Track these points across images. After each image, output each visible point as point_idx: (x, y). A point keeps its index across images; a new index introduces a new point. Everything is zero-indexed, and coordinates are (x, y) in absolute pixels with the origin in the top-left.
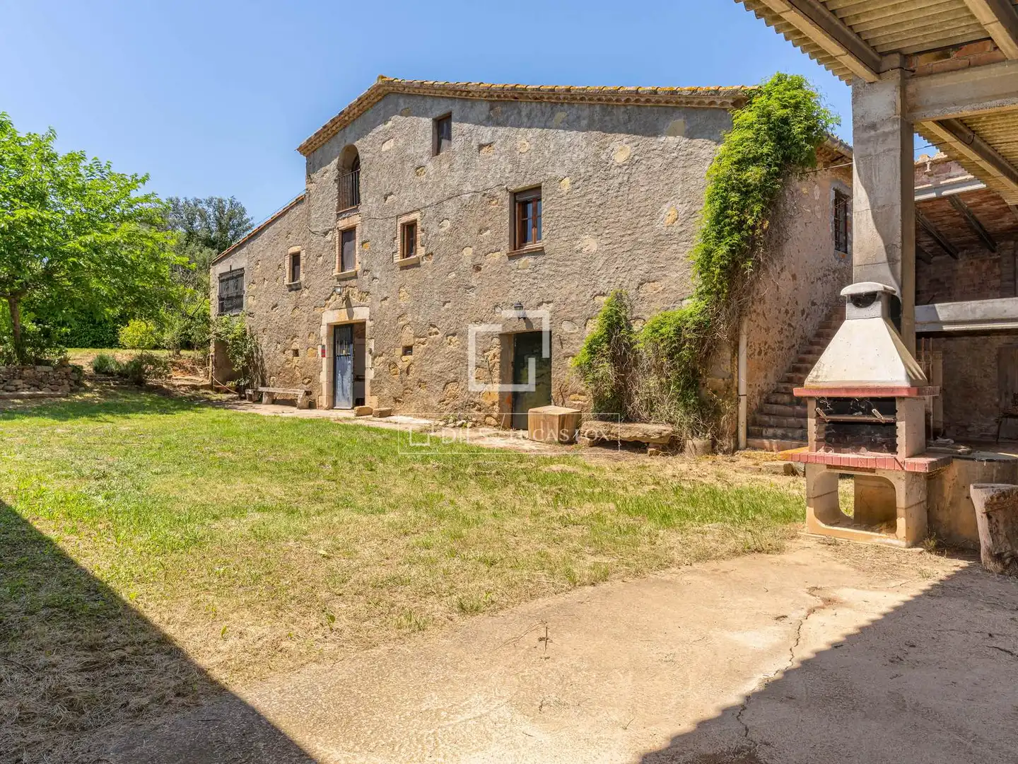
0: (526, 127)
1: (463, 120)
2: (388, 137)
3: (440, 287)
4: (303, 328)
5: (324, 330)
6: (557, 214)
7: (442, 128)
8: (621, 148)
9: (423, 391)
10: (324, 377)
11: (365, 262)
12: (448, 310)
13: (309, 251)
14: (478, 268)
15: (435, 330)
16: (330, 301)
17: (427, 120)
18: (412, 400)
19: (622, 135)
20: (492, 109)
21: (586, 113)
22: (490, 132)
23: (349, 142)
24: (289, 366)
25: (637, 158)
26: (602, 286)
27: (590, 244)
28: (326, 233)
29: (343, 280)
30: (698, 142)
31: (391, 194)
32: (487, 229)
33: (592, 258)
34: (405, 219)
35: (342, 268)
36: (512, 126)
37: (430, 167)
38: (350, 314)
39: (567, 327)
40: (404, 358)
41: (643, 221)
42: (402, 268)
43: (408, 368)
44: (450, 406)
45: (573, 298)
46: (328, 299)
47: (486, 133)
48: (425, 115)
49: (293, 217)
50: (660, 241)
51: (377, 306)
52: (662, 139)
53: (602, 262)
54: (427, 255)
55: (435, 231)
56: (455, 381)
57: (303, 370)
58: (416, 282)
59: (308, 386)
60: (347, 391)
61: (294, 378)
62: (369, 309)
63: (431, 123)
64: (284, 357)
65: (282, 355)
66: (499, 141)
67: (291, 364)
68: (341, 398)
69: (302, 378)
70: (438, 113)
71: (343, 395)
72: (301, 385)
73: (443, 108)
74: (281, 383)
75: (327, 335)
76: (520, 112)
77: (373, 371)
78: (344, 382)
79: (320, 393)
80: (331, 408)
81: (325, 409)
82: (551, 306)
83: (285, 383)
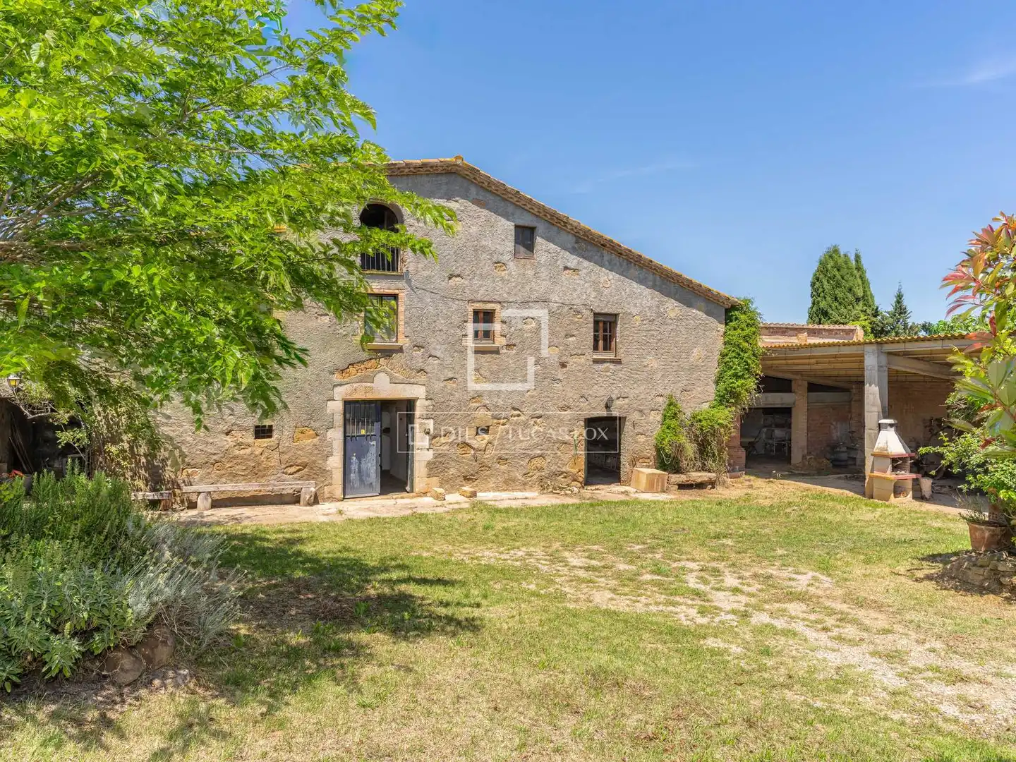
0: (607, 269)
1: (549, 239)
5: (336, 407)
6: (631, 338)
7: (525, 237)
8: (673, 308)
9: (504, 468)
10: (334, 463)
11: (416, 337)
12: (533, 397)
14: (563, 365)
15: (517, 412)
17: (508, 223)
18: (489, 476)
19: (673, 301)
20: (576, 242)
21: (651, 277)
22: (575, 261)
25: (681, 317)
26: (661, 391)
27: (652, 362)
30: (711, 319)
31: (458, 276)
32: (573, 336)
33: (654, 372)
34: (478, 306)
36: (595, 263)
37: (511, 265)
39: (636, 415)
41: (684, 355)
44: (535, 477)
45: (642, 396)
47: (573, 261)
48: (507, 216)
50: (693, 368)
51: (438, 386)
52: (694, 311)
53: (660, 375)
54: (507, 345)
55: (520, 326)
56: (540, 456)
57: (285, 457)
58: (495, 368)
59: (296, 475)
60: (368, 475)
61: (260, 468)
62: (424, 387)
63: (513, 228)
64: (230, 440)
65: (223, 436)
66: (584, 271)
67: (250, 449)
68: (357, 484)
69: (284, 466)
70: (521, 223)
71: (362, 481)
72: (279, 475)
73: (527, 220)
74: (221, 476)
75: (342, 412)
76: (602, 256)
77: (431, 452)
78: (363, 466)
79: (326, 483)
80: (344, 498)
81: (339, 501)
82: (627, 400)
83: (235, 475)
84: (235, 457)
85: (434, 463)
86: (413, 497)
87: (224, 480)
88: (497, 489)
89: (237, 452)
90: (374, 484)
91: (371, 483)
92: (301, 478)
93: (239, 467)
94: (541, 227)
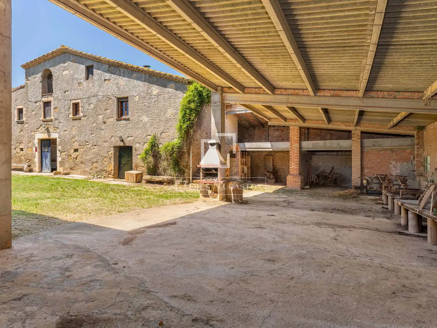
0: (122, 76)
1: (98, 69)
2: (65, 69)
3: (89, 128)
4: (25, 140)
5: (36, 141)
6: (134, 108)
7: (89, 70)
8: (155, 90)
9: (83, 166)
10: (37, 160)
11: (56, 116)
12: (93, 137)
13: (27, 108)
14: (105, 123)
15: (88, 143)
16: (39, 129)
17: (83, 66)
18: (79, 169)
19: (155, 86)
20: (109, 67)
21: (144, 76)
22: (109, 76)
23: (47, 67)
24: (18, 155)
25: (160, 93)
26: (149, 133)
27: (145, 119)
28: (36, 102)
29: (45, 122)
30: (178, 92)
31: (67, 91)
32: (108, 109)
33: (146, 123)
34: (74, 102)
35: (45, 117)
36: (117, 75)
37: (85, 83)
38: (49, 135)
39: (138, 145)
40: (75, 153)
41: (162, 114)
42: (73, 120)
43: (76, 157)
44: (94, 171)
45: (140, 136)
46: (38, 129)
47: (108, 76)
48: (82, 64)
49: (19, 93)
50: (167, 121)
51: (62, 133)
52: (168, 89)
53: (149, 125)
54: (83, 116)
55: (87, 108)
56: (96, 162)
57: (26, 157)
58: (79, 125)
59: (28, 163)
60: (48, 165)
61: (21, 160)
62: (58, 134)
63: (85, 68)
65: (14, 150)
66: (112, 79)
69: (25, 160)
70: (88, 64)
71: (46, 167)
72: (25, 163)
73: (90, 63)
75: (38, 143)
76: (120, 71)
77: (61, 158)
78: (46, 162)
79: (34, 166)
82: (132, 138)
83: (16, 162)
84: (16, 156)
85: (61, 162)
87: (14, 163)
88: (81, 174)
91: (49, 168)
93: (17, 159)
94: (95, 64)
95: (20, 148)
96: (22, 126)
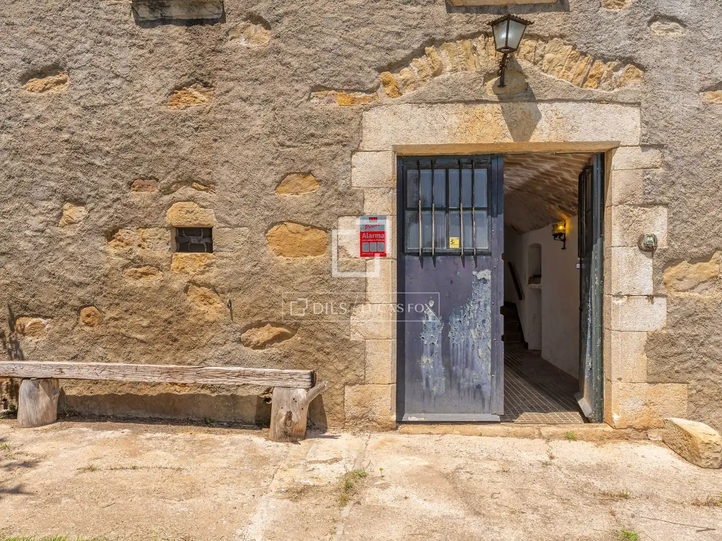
5: (376, 170)
51: (683, 106)
59: (273, 350)
60: (469, 363)
61: (184, 325)
62: (635, 112)
64: (112, 251)
65: (99, 242)
67: (159, 276)
68: (439, 386)
69: (240, 324)
71: (451, 376)
72: (228, 347)
74: (95, 340)
75: (394, 183)
78: (457, 338)
79: (350, 376)
80: (399, 422)
81: (387, 428)
83: (125, 340)
84: (126, 295)
85: (671, 341)
86: (601, 440)
87: (99, 350)
89: (131, 282)
90: (486, 389)
91: (479, 387)
92: (280, 361)
93: (131, 320)
95: (170, 227)
96: (208, 44)
